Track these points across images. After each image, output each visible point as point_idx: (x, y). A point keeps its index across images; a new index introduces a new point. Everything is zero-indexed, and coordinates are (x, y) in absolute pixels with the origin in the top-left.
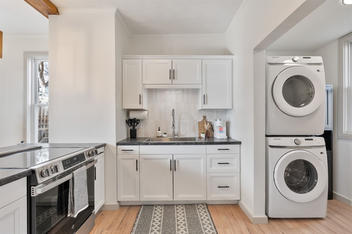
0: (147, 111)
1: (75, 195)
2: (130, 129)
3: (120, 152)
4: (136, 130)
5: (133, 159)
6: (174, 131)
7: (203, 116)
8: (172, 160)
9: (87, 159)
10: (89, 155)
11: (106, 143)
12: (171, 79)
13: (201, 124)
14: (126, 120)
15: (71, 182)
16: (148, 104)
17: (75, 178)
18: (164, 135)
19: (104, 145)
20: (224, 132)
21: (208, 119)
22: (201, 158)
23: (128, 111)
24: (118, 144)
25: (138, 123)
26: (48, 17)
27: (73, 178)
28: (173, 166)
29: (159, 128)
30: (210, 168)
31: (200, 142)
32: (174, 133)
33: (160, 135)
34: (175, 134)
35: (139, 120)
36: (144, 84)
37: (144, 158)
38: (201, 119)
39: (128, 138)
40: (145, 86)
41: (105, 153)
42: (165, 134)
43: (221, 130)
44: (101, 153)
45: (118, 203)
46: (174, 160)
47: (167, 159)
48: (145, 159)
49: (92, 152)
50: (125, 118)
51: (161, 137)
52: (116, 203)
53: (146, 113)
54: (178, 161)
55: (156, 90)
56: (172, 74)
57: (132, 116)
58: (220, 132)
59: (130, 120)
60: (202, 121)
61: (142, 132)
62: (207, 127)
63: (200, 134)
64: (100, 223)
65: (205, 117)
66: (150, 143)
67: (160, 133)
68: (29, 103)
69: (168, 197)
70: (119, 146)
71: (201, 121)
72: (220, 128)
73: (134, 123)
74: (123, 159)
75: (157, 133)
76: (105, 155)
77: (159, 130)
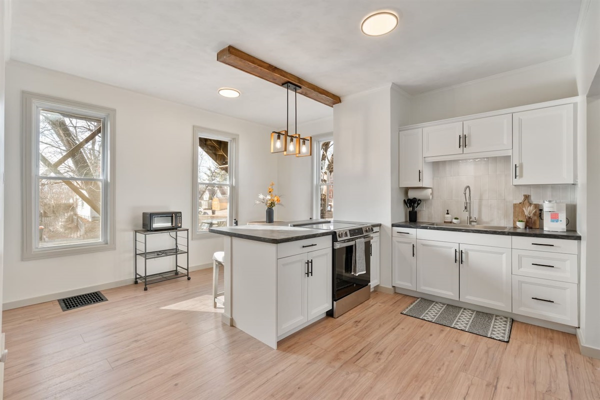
0: (430, 189)
1: (357, 259)
2: (409, 212)
3: (395, 234)
4: (416, 212)
5: (410, 243)
6: (470, 215)
7: (524, 195)
8: (458, 250)
9: (365, 234)
10: (366, 231)
11: (382, 223)
12: (461, 147)
13: (518, 209)
14: (405, 200)
15: (354, 247)
16: (433, 179)
17: (357, 245)
18: (454, 221)
19: (380, 225)
20: (561, 221)
21: (535, 200)
22: (502, 254)
23: (406, 190)
24: (393, 225)
25: (418, 204)
26: (332, 107)
27: (355, 245)
28: (460, 258)
29: (448, 210)
30: (519, 269)
31: (501, 232)
32: (470, 218)
33: (450, 221)
34: (471, 220)
35: (420, 200)
36: (424, 157)
37: (422, 244)
38: (520, 199)
39: (406, 222)
40: (426, 159)
41: (380, 234)
42: (456, 219)
43: (555, 217)
44: (376, 232)
45: (393, 288)
46: (460, 250)
47: (451, 248)
48: (424, 245)
49: (369, 228)
50: (403, 198)
51: (451, 222)
52: (391, 287)
53: (430, 191)
54: (467, 253)
55: (444, 162)
56: (463, 141)
57: (412, 195)
58: (552, 221)
59: (408, 200)
60: (520, 203)
61: (424, 214)
62: (529, 211)
63: (514, 223)
64: (375, 298)
65: (527, 197)
66: (430, 227)
67: (448, 218)
68: (315, 183)
69: (452, 294)
70: (394, 228)
71: (518, 203)
72: (551, 215)
73: (414, 204)
74: (398, 242)
75: (444, 217)
76: (380, 236)
77: (448, 214)
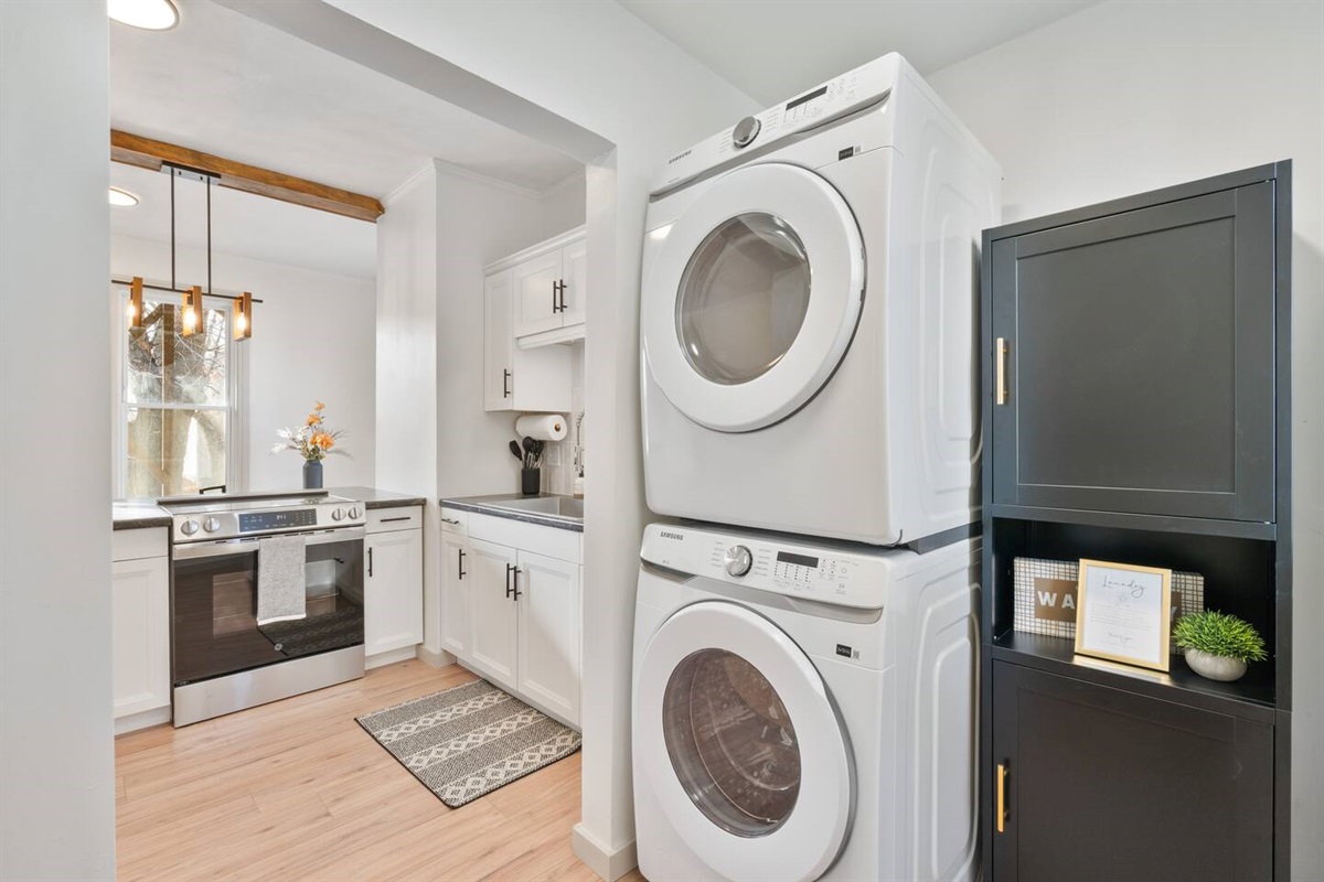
2: (522, 470)
3: (443, 524)
4: (537, 471)
9: (324, 524)
17: (263, 551)
24: (441, 504)
36: (517, 339)
37: (475, 549)
40: (522, 342)
46: (515, 566)
48: (477, 552)
53: (551, 420)
54: (528, 575)
69: (508, 674)
70: (443, 510)
74: (448, 543)
77: (581, 475)
